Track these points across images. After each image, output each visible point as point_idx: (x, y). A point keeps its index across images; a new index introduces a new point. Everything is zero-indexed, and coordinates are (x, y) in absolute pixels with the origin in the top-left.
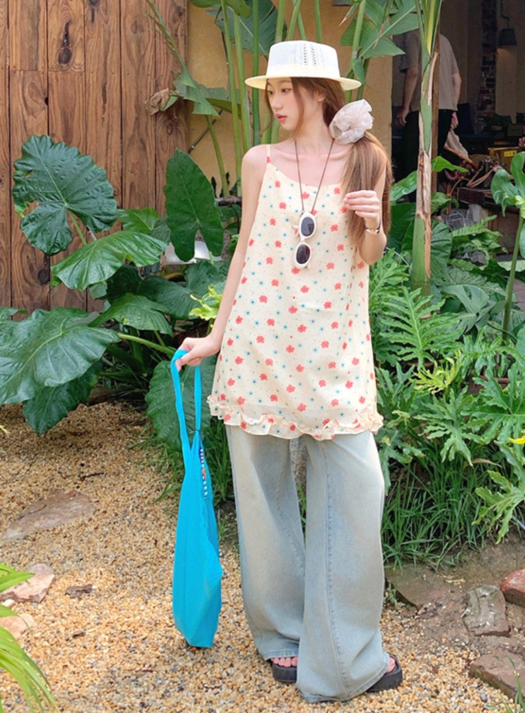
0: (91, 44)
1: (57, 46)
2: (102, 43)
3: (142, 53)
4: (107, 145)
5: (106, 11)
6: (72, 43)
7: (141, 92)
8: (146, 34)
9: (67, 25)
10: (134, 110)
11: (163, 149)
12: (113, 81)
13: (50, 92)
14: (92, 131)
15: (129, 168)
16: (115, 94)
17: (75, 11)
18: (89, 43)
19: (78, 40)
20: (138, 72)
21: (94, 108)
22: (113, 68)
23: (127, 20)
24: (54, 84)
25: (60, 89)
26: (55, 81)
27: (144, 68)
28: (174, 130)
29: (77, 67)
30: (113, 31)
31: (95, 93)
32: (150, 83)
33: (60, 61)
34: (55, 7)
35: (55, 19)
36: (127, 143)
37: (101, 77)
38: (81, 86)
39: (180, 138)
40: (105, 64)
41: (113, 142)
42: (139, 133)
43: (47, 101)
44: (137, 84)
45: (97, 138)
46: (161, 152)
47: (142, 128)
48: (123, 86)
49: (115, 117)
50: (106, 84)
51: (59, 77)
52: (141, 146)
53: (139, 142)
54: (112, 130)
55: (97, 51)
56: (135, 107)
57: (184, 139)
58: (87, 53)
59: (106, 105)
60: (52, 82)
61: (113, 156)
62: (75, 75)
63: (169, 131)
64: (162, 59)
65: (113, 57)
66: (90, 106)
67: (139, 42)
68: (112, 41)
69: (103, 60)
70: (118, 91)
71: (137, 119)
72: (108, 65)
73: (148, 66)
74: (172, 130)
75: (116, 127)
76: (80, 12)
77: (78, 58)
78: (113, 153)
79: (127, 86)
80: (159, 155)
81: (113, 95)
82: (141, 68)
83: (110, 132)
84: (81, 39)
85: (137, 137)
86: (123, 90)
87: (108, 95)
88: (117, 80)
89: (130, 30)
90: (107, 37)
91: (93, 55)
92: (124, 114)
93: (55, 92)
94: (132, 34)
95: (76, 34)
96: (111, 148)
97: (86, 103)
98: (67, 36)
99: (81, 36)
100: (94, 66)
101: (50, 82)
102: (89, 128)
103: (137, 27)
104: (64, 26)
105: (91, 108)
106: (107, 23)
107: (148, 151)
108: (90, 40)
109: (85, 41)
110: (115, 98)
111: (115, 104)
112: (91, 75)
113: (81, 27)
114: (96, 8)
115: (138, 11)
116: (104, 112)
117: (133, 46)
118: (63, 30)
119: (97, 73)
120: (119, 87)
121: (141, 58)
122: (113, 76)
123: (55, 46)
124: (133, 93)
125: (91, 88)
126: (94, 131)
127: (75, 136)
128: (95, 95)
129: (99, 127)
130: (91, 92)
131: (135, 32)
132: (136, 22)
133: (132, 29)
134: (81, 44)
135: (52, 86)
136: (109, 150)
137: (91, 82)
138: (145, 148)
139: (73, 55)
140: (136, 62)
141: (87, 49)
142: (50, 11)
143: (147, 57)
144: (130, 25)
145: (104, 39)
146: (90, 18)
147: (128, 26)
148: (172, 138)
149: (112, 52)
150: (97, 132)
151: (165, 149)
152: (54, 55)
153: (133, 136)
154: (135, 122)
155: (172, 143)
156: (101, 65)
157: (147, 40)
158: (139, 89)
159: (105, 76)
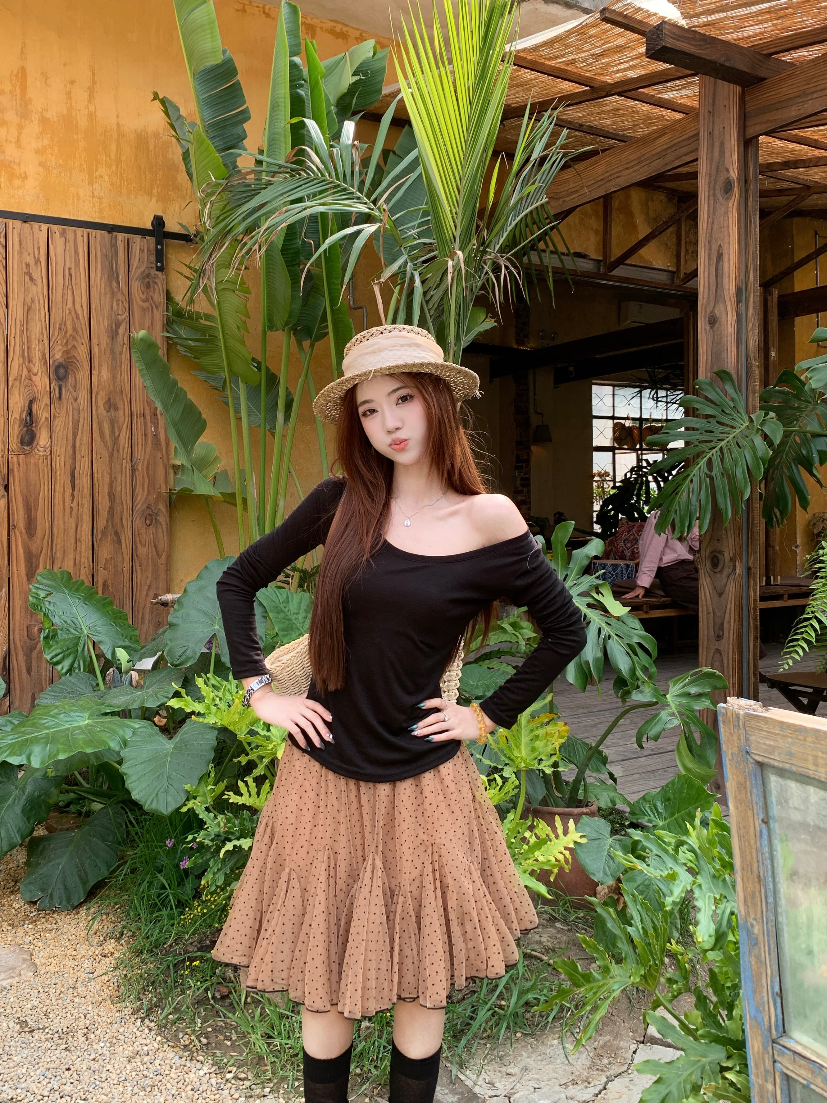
0: (58, 424)
1: (19, 426)
2: (71, 423)
3: (117, 433)
4: (76, 537)
5: (75, 387)
6: (36, 421)
7: (115, 478)
8: (121, 412)
9: (31, 402)
10: (107, 498)
11: (141, 542)
12: (83, 466)
13: (11, 478)
14: (59, 522)
15: (102, 563)
16: (85, 480)
17: (39, 388)
18: (56, 423)
19: (43, 419)
20: (111, 456)
21: (61, 497)
22: (83, 451)
23: (99, 397)
24: (16, 469)
25: (22, 475)
26: (16, 467)
27: (118, 451)
28: (154, 521)
29: (41, 449)
30: (83, 410)
31: (63, 479)
32: (126, 468)
33: (22, 443)
34: (17, 383)
35: (17, 396)
36: (100, 536)
37: (70, 461)
38: (46, 472)
39: (160, 530)
40: (74, 446)
41: (83, 533)
42: (113, 525)
43: (7, 488)
44: (111, 469)
45: (65, 530)
46: (139, 545)
47: (117, 519)
48: (95, 470)
49: (86, 506)
50: (75, 468)
51: (21, 461)
52: (116, 538)
53: (113, 535)
54: (82, 520)
55: (65, 433)
56: (109, 495)
57: (165, 530)
58: (53, 434)
59: (75, 493)
60: (13, 465)
61: (83, 550)
62: (39, 459)
63: (148, 522)
64: (140, 441)
65: (83, 439)
66: (57, 494)
67: (112, 422)
68: (82, 420)
69: (71, 442)
70: (89, 478)
71: (110, 508)
72: (77, 448)
73: (123, 449)
74: (152, 522)
75: (87, 518)
76: (45, 388)
77: (43, 439)
78: (83, 547)
79: (99, 471)
80: (136, 549)
81: (84, 482)
82: (115, 452)
83: (80, 524)
84: (46, 418)
85: (111, 530)
86: (95, 475)
87: (77, 482)
88: (87, 464)
89: (102, 407)
90: (76, 417)
91: (60, 437)
92: (95, 503)
93: (17, 479)
94: (105, 413)
95: (41, 413)
96: (80, 541)
97: (52, 491)
98: (30, 414)
99: (46, 415)
100: (61, 450)
101: (10, 467)
102: (56, 519)
103: (111, 405)
104: (27, 404)
105: (58, 496)
106: (76, 400)
107: (124, 545)
108: (57, 420)
109: (50, 421)
110: (85, 485)
111: (85, 491)
112: (58, 458)
113: (46, 404)
114: (63, 384)
115: (112, 388)
116: (72, 500)
117: (106, 427)
118: (26, 408)
119: (65, 457)
120: (90, 473)
121: (116, 440)
122: (83, 459)
123: (16, 427)
124: (107, 480)
125: (58, 474)
126: (61, 521)
127: (39, 528)
128: (62, 481)
129: (66, 518)
130: (58, 478)
131: (108, 411)
132: (109, 399)
133: (104, 407)
134: (46, 423)
135: (13, 470)
136: (78, 544)
137: (58, 467)
138: (119, 542)
139: (38, 436)
140: (110, 443)
141: (54, 428)
142: (12, 387)
143: (122, 438)
144: (102, 403)
145: (73, 418)
146: (57, 395)
147: (101, 403)
148: (152, 529)
149: (82, 433)
150: (64, 523)
151: (143, 542)
152: (15, 436)
153: (106, 527)
154: (109, 512)
155: (151, 536)
156: (70, 448)
157: (121, 420)
158: (114, 475)
159: (74, 459)
